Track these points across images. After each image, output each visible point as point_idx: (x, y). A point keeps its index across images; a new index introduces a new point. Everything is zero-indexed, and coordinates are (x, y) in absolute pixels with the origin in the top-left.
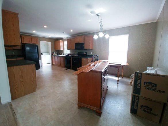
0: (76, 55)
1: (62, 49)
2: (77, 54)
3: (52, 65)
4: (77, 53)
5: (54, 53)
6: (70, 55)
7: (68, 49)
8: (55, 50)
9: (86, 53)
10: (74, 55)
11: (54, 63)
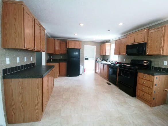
0: (127, 64)
1: (107, 54)
2: (129, 63)
3: (96, 72)
4: (129, 61)
5: (99, 59)
6: (118, 63)
7: (115, 54)
8: (100, 55)
9: (151, 62)
10: (124, 63)
11: (97, 71)
